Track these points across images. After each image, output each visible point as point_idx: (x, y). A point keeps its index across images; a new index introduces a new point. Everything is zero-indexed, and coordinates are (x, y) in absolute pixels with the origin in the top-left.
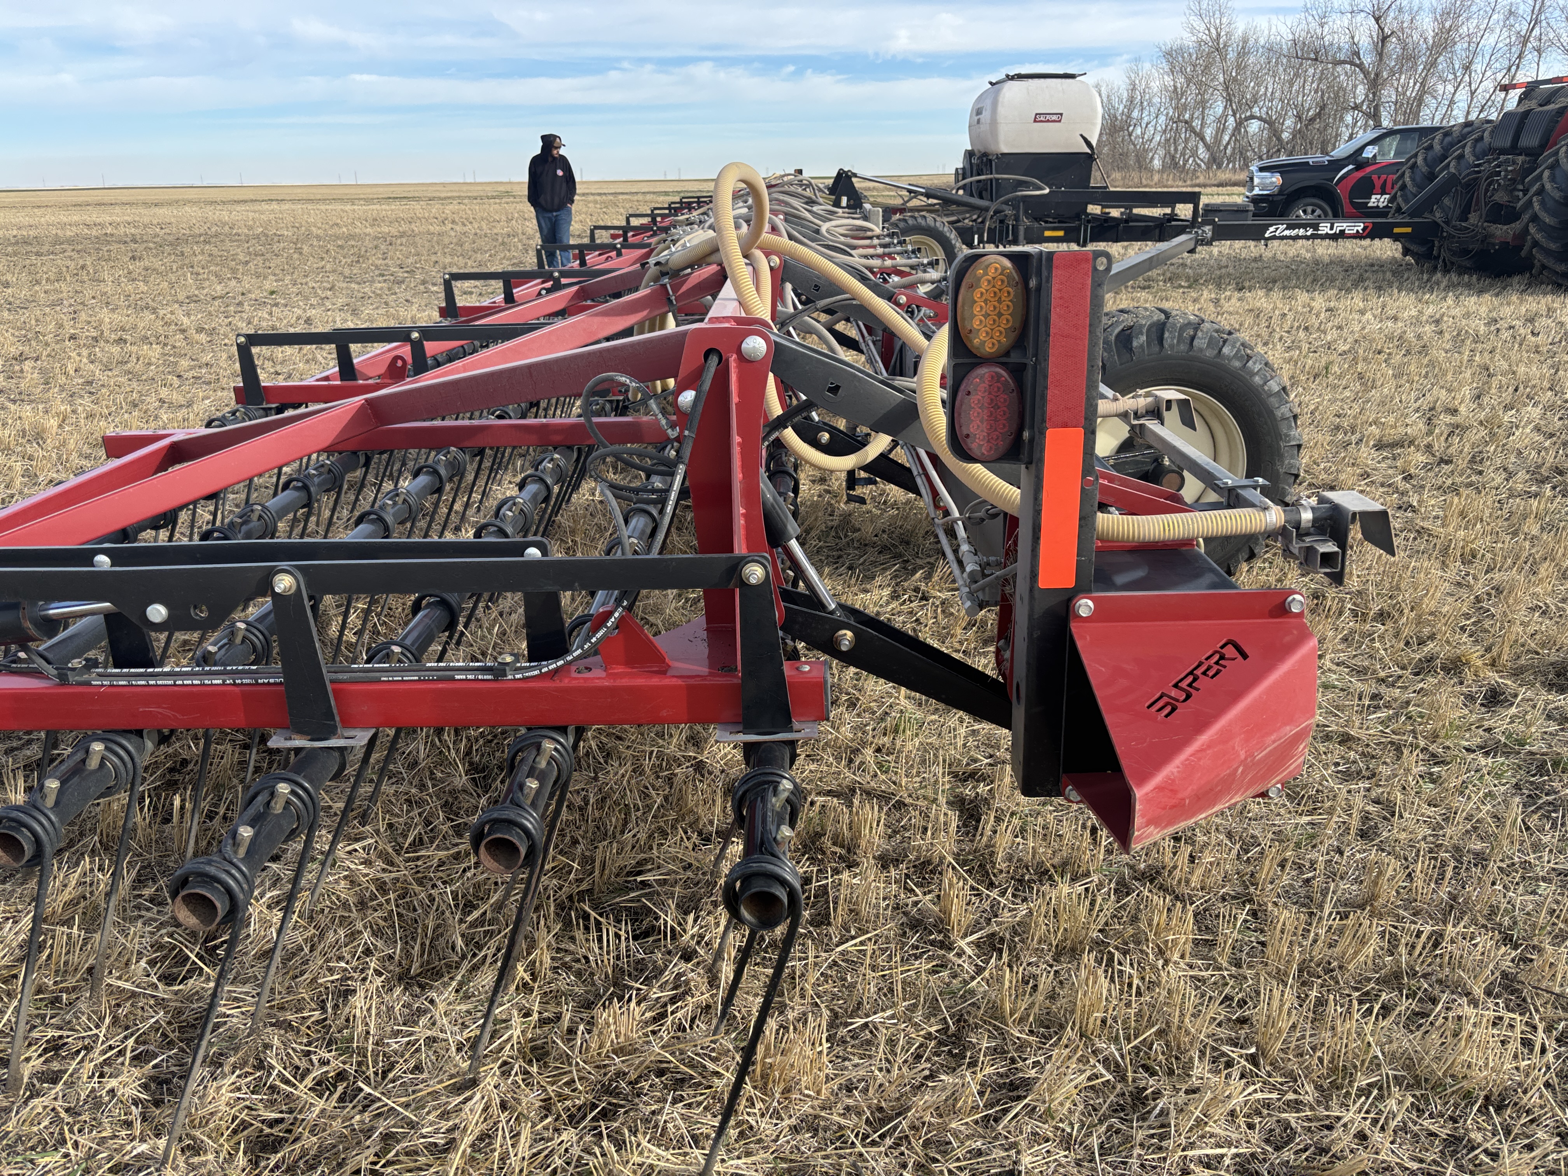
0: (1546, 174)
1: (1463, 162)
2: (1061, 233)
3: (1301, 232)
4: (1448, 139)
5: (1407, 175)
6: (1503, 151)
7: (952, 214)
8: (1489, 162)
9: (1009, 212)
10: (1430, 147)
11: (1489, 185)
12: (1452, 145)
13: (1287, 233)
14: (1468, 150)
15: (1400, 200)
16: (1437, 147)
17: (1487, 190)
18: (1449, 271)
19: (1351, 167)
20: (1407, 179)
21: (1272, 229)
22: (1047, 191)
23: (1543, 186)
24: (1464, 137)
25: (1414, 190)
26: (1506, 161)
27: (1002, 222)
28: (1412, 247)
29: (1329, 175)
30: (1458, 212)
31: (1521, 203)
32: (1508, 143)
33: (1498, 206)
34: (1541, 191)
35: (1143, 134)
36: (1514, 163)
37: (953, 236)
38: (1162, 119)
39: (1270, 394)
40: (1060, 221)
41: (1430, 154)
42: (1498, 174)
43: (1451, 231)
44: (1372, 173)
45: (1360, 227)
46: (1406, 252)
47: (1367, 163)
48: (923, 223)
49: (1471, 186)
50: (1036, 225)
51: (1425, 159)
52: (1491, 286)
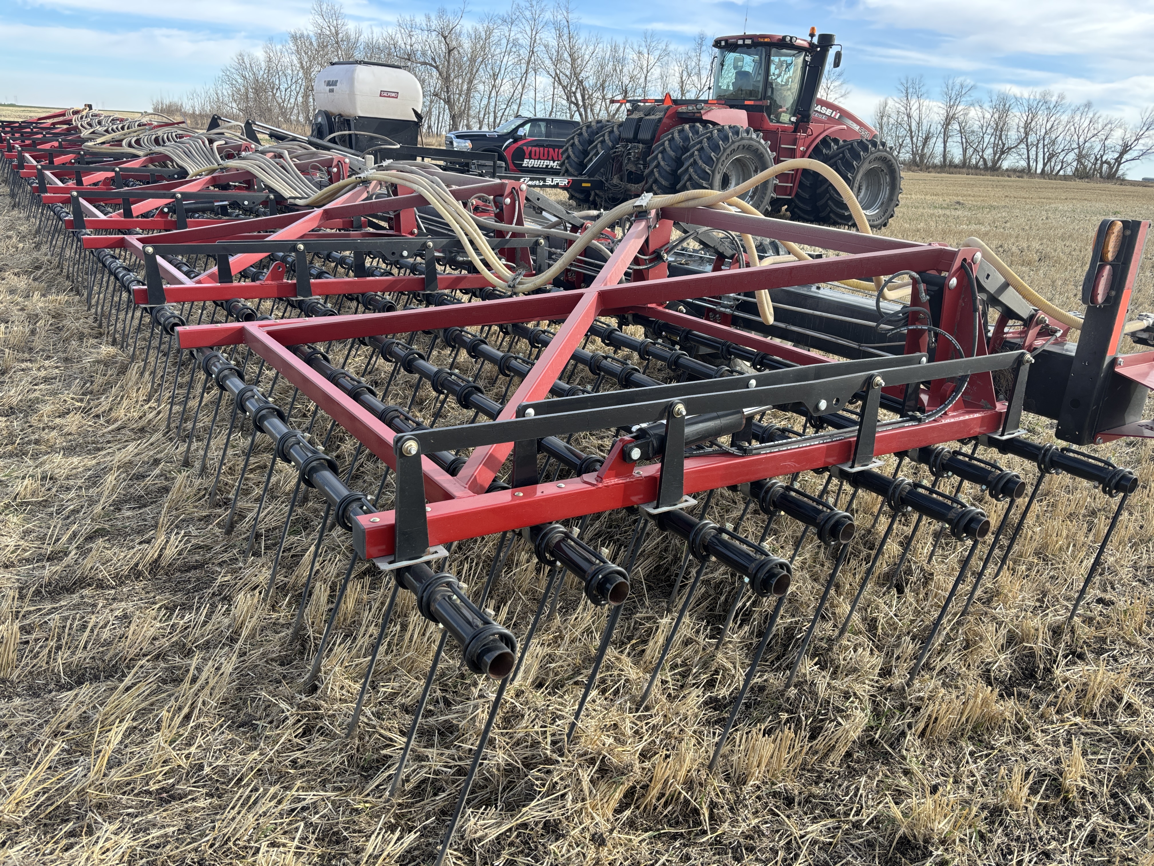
0: (660, 156)
1: (605, 145)
3: (537, 183)
4: (590, 130)
5: (570, 150)
6: (628, 140)
8: (623, 146)
10: (581, 134)
12: (594, 134)
14: (606, 138)
16: (585, 134)
19: (511, 140)
20: (570, 152)
23: (659, 163)
24: (602, 129)
26: (633, 147)
29: (499, 144)
32: (631, 136)
34: (658, 165)
36: (638, 148)
41: (582, 138)
42: (630, 154)
43: (609, 186)
44: (523, 145)
45: (565, 182)
46: (571, 197)
47: (521, 138)
51: (579, 141)
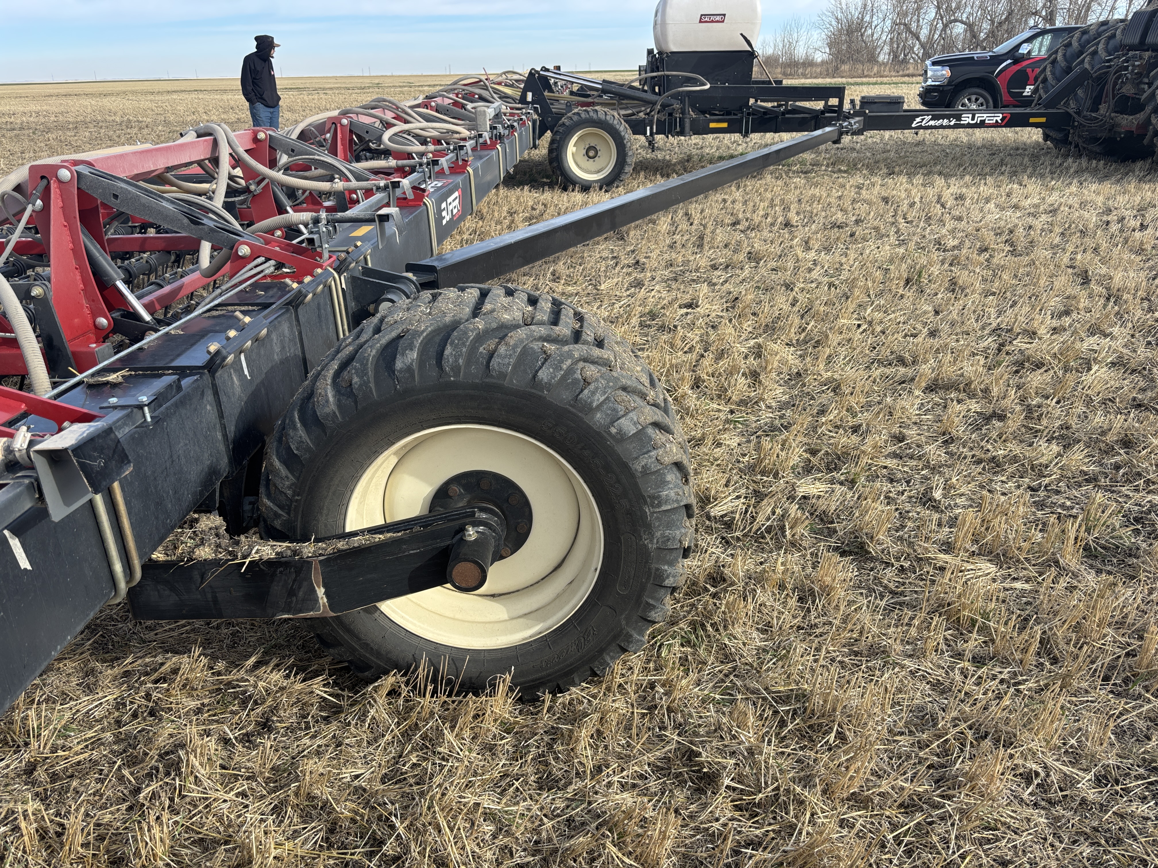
1: (1096, 58)
2: (725, 125)
3: (945, 122)
4: (1085, 37)
5: (1048, 69)
6: (1132, 48)
7: (626, 108)
8: (1119, 57)
9: (677, 106)
10: (1069, 45)
11: (1118, 78)
12: (1088, 42)
13: (932, 123)
14: (1101, 46)
15: (1041, 91)
16: (1075, 44)
17: (1115, 84)
18: (1080, 156)
19: (1009, 61)
20: (1048, 73)
21: (918, 120)
22: (708, 86)
24: (1099, 34)
25: (1053, 83)
26: (1134, 57)
27: (670, 114)
28: (1052, 134)
29: (990, 68)
30: (1089, 103)
31: (1145, 95)
32: (1136, 40)
33: (1125, 99)
35: (873, 35)
36: (1141, 58)
37: (623, 128)
38: (888, 23)
39: (622, 437)
40: (726, 113)
41: (1069, 51)
42: (1126, 69)
43: (1082, 120)
45: (999, 117)
47: (1023, 58)
48: (595, 116)
49: (1101, 80)
50: (702, 117)
51: (1064, 55)
52: (1116, 170)
